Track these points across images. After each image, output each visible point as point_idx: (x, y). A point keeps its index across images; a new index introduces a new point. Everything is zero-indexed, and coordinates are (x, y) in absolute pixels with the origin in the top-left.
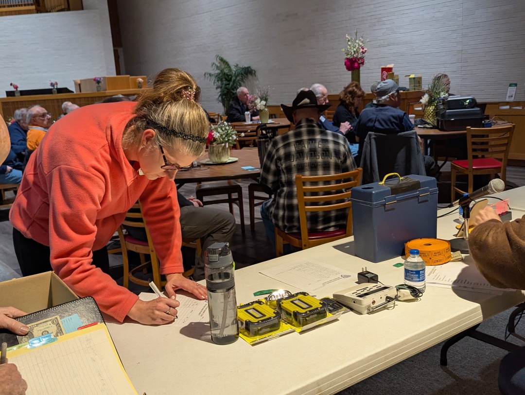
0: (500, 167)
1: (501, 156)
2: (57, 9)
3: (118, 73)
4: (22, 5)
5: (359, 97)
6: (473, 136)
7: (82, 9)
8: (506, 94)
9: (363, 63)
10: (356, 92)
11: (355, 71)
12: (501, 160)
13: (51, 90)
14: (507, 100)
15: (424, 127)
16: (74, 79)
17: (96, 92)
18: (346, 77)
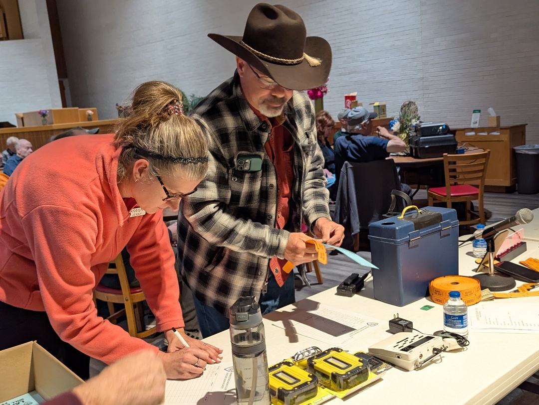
0: (478, 194)
1: (478, 182)
3: (64, 105)
5: (329, 126)
6: (450, 163)
7: (23, 38)
8: (471, 120)
9: (326, 92)
10: (326, 121)
11: (318, 100)
12: (477, 186)
14: (472, 126)
15: (397, 155)
16: (16, 113)
17: (42, 126)
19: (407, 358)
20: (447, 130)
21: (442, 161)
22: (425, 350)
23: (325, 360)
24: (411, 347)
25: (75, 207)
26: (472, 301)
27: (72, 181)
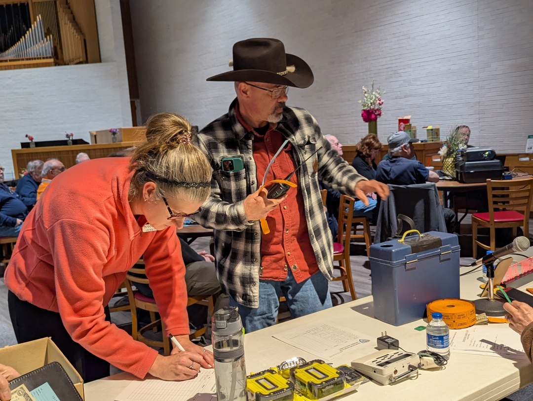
0: (522, 221)
1: (523, 208)
2: (75, 62)
3: (135, 124)
4: (40, 58)
5: (376, 149)
6: (494, 189)
7: (100, 61)
8: (525, 145)
9: (380, 115)
10: (373, 144)
11: (372, 122)
12: (522, 212)
13: (66, 141)
14: (527, 151)
15: (443, 179)
16: (90, 131)
17: (112, 143)
18: (363, 129)
19: (381, 372)
20: (493, 155)
21: (485, 186)
22: (401, 367)
23: (306, 371)
24: (387, 363)
25: (89, 222)
26: (465, 324)
27: (89, 198)
